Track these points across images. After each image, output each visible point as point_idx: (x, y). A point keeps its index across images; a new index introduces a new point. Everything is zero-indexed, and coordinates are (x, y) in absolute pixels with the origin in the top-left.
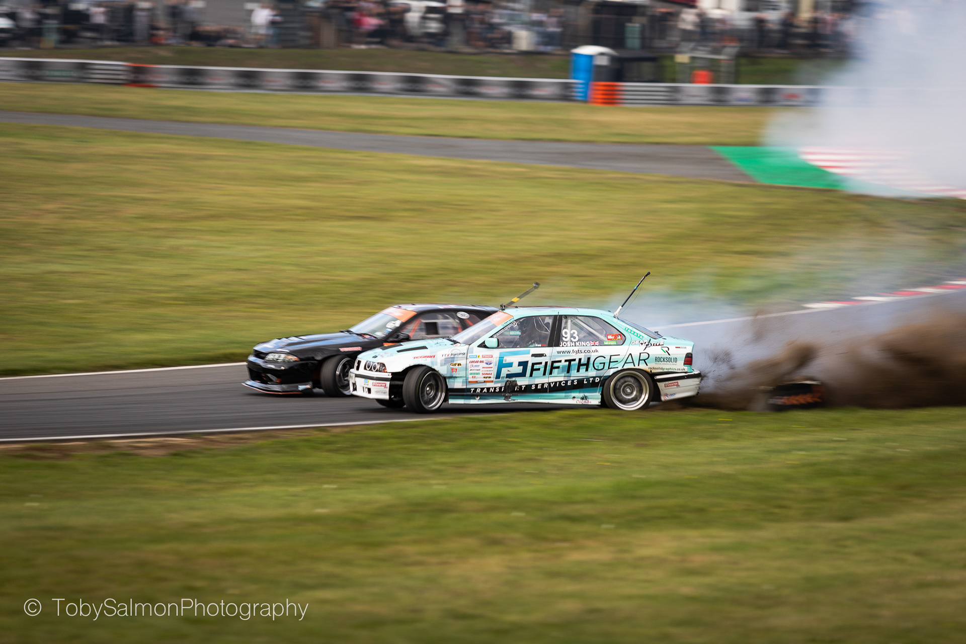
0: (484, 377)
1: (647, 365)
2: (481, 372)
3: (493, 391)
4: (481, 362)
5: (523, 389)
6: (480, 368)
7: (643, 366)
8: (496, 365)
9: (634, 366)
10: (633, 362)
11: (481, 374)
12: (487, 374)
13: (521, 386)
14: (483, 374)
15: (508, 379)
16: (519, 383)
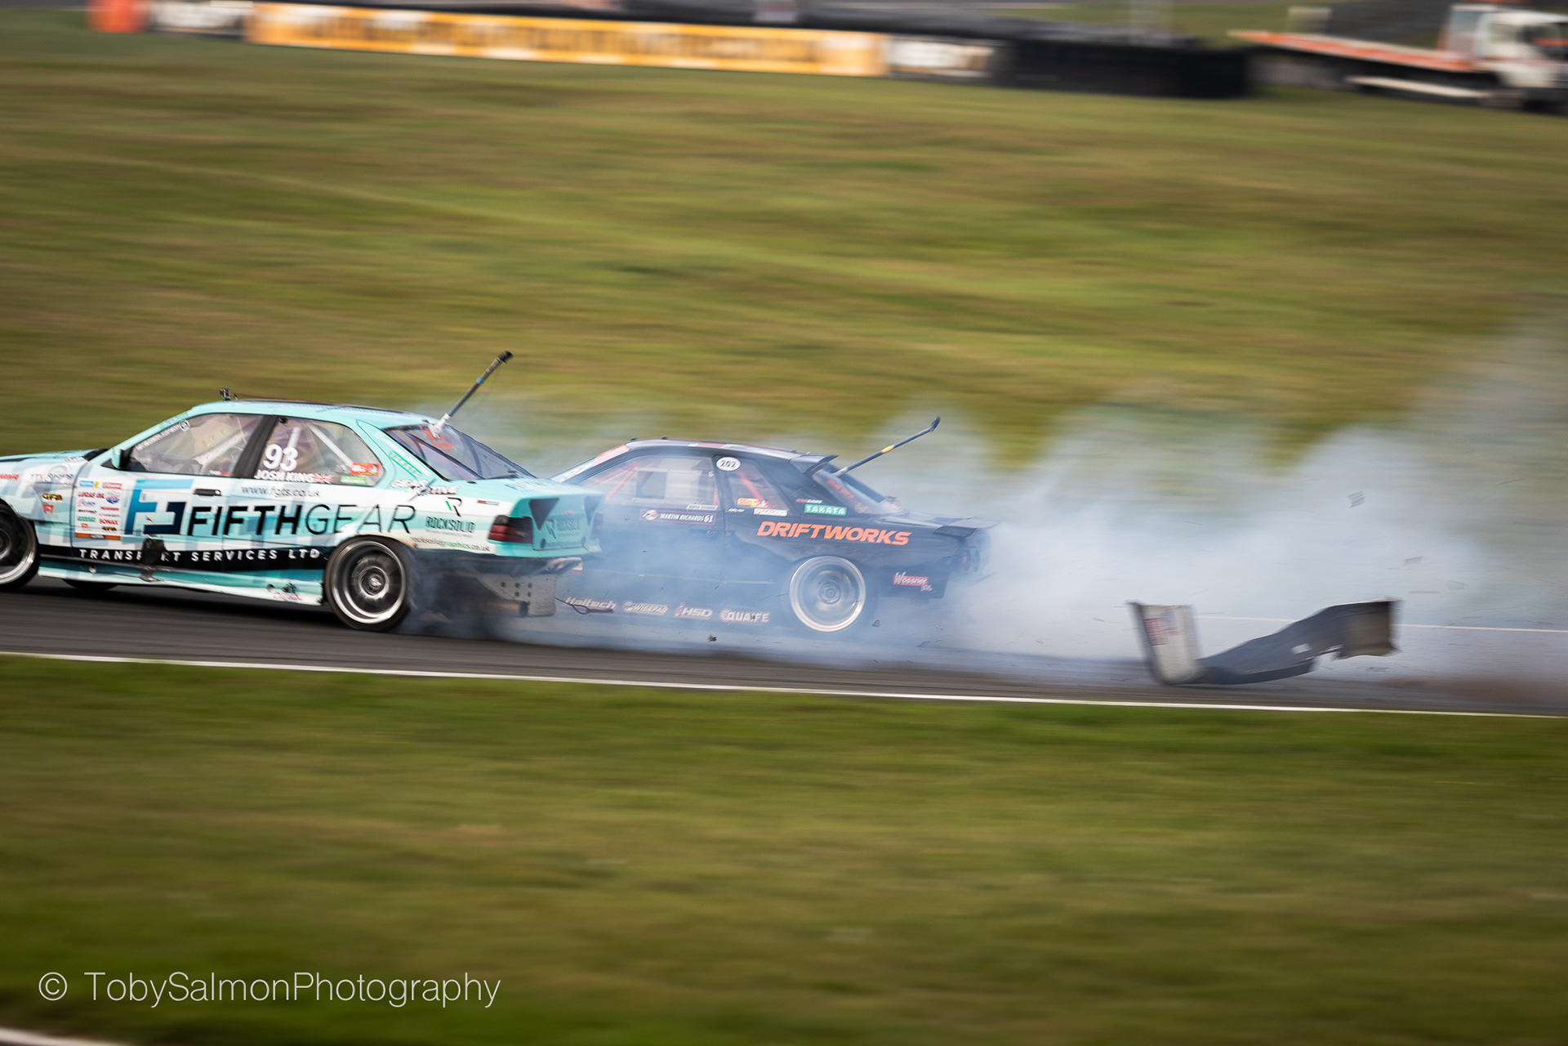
0: (104, 528)
1: (408, 532)
2: (97, 517)
3: (120, 558)
4: (101, 496)
5: (176, 559)
6: (96, 508)
7: (398, 533)
8: (125, 506)
9: (380, 531)
10: (379, 524)
11: (98, 521)
12: (108, 522)
13: (171, 554)
14: (101, 521)
15: (148, 536)
16: (169, 547)
